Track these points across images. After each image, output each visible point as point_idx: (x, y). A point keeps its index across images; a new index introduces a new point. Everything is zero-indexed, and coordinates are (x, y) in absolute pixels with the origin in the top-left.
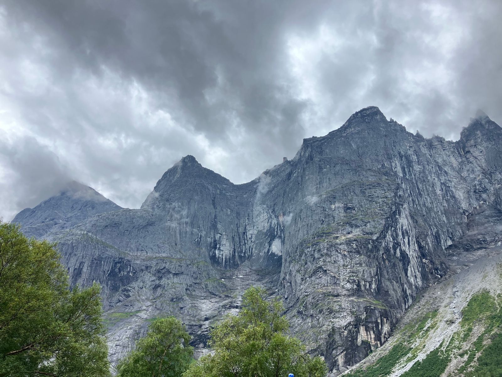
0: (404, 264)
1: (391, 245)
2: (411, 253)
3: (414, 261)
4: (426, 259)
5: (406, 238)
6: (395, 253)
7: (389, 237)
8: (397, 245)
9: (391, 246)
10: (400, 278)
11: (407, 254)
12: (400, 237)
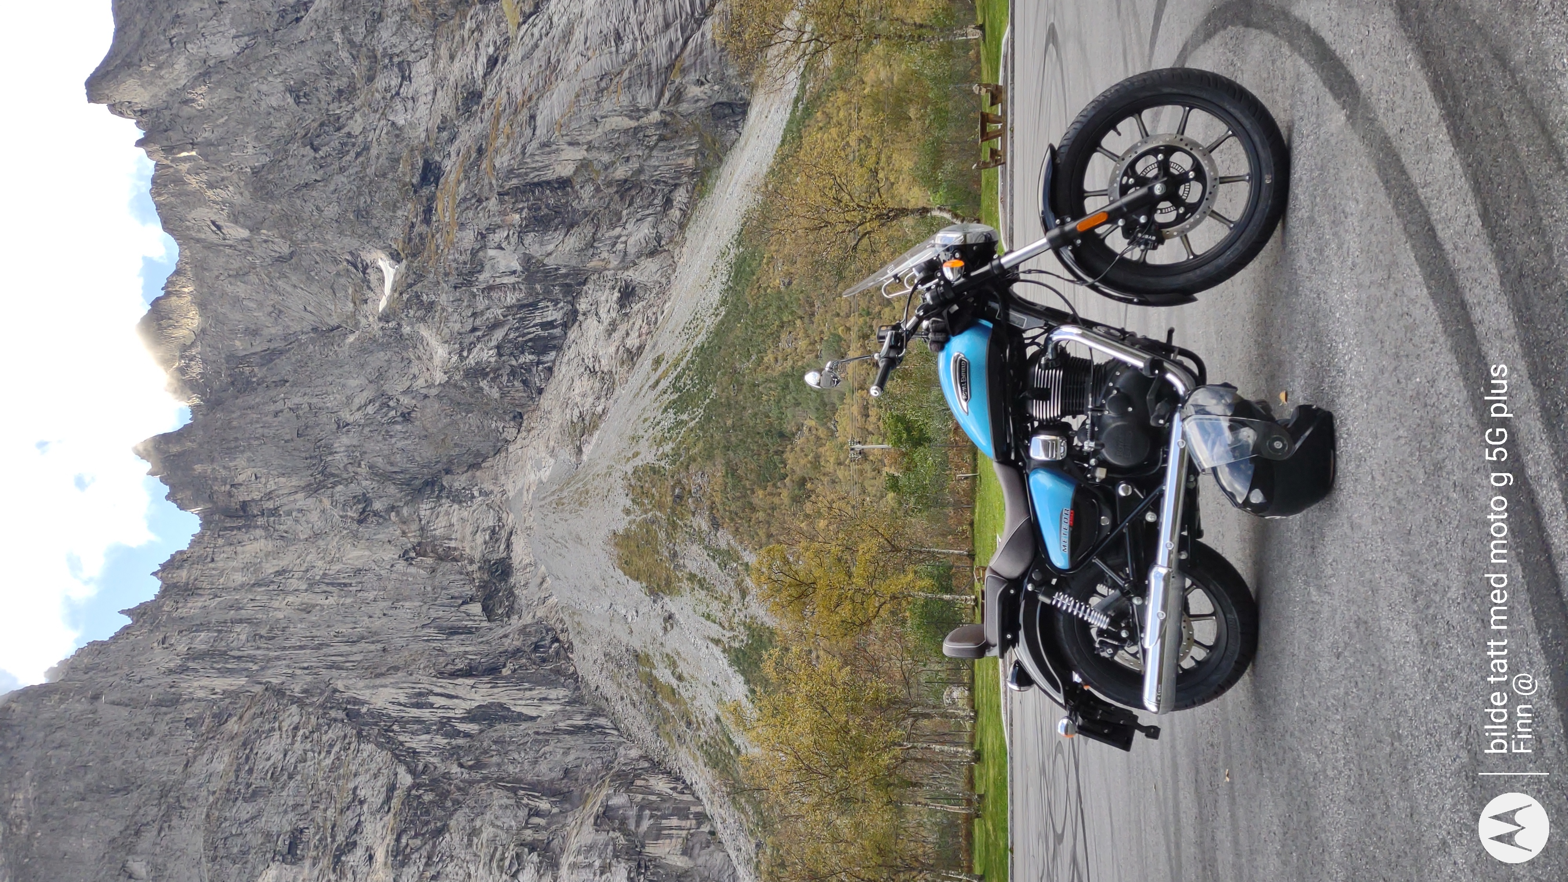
0: (504, 719)
1: (441, 741)
2: (477, 697)
3: (502, 695)
4: (504, 666)
5: (432, 699)
6: (467, 735)
7: (419, 742)
8: (445, 726)
9: (446, 741)
10: (537, 733)
11: (480, 706)
12: (425, 714)
